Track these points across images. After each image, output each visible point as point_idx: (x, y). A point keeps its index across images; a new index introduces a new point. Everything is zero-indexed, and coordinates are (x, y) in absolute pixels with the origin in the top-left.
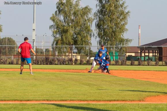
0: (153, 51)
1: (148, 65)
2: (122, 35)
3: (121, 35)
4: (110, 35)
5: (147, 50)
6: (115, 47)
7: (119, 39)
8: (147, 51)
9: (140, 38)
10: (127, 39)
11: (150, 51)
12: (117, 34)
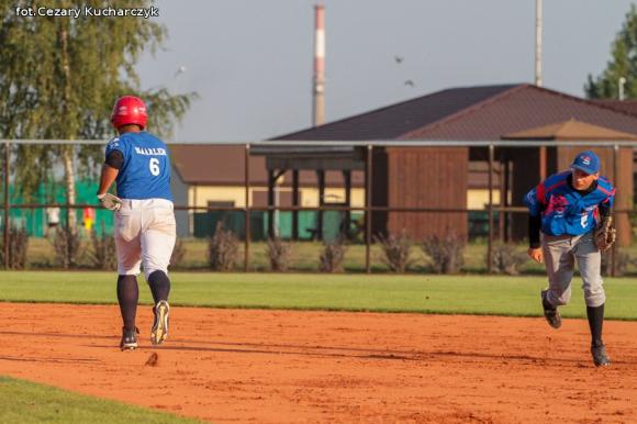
0: (347, 175)
1: (275, 267)
2: (129, 69)
3: (122, 71)
4: (45, 69)
5: (308, 168)
6: (79, 149)
7: (103, 96)
8: (312, 176)
9: (320, 88)
10: (156, 96)
11: (330, 176)
12: (90, 58)
